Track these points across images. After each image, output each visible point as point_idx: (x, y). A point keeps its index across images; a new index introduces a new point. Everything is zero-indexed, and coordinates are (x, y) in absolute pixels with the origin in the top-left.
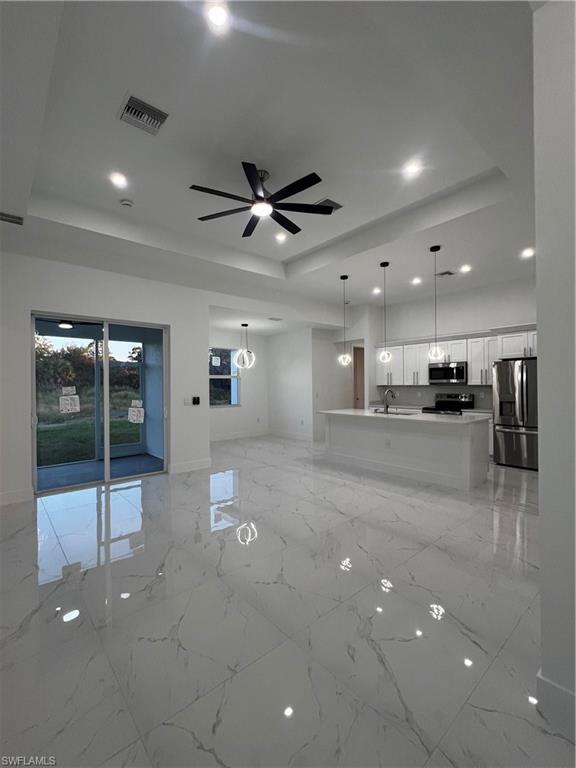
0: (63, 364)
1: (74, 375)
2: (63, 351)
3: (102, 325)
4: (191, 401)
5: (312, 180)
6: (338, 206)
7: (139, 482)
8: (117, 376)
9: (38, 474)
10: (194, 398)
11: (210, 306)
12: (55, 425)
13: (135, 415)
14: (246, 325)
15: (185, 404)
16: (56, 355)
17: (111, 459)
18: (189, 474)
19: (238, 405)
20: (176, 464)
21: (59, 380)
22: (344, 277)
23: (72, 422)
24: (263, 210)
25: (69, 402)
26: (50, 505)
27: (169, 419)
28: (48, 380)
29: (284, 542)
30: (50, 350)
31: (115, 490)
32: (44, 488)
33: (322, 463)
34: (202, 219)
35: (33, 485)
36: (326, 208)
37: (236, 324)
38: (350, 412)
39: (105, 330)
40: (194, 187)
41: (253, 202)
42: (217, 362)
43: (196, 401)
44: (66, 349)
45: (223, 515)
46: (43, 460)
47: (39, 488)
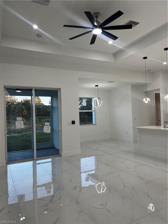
0: (21, 107)
1: (26, 112)
2: (22, 101)
3: (32, 90)
4: (71, 123)
5: (119, 14)
6: (136, 24)
7: (50, 160)
8: (45, 112)
9: (8, 155)
10: (72, 121)
11: (79, 78)
12: (18, 134)
13: (47, 129)
14: (97, 86)
15: (68, 124)
16: (19, 103)
17: (36, 149)
18: (71, 157)
19: (95, 124)
20: (65, 152)
21: (20, 115)
22: (145, 58)
23: (25, 133)
24: (98, 32)
25: (20, 124)
26: (12, 168)
27: (61, 131)
28: (16, 114)
29: (110, 190)
30: (17, 101)
31: (39, 164)
32: (10, 161)
33: (137, 154)
34: (71, 39)
35: (6, 159)
36: (129, 26)
37: (93, 85)
38: (155, 127)
39: (33, 92)
40: (65, 26)
41: (93, 29)
42: (84, 104)
43: (73, 122)
44: (23, 101)
45: (90, 177)
46: (10, 149)
47: (8, 161)
